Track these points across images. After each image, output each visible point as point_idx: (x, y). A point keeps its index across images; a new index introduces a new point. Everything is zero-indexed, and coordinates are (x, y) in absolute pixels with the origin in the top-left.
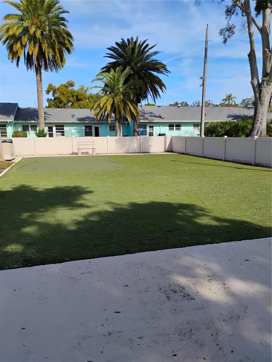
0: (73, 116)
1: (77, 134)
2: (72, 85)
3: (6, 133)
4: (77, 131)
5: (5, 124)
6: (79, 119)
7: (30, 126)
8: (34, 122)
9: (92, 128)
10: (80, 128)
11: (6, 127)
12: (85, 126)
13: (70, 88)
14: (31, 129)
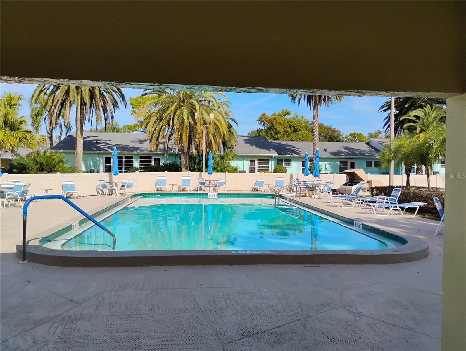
0: (325, 150)
1: (331, 169)
2: (287, 114)
3: (268, 167)
4: (331, 166)
5: (268, 158)
6: (333, 154)
7: (284, 160)
8: (289, 156)
9: (347, 163)
10: (332, 163)
11: (269, 162)
12: (341, 162)
13: (287, 117)
14: (285, 163)
